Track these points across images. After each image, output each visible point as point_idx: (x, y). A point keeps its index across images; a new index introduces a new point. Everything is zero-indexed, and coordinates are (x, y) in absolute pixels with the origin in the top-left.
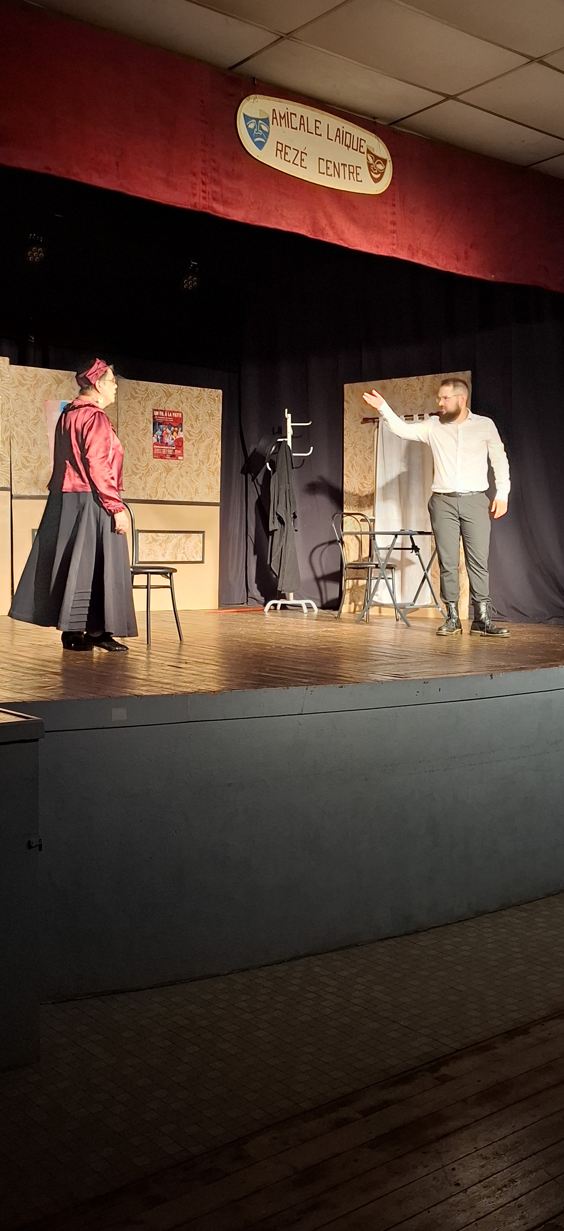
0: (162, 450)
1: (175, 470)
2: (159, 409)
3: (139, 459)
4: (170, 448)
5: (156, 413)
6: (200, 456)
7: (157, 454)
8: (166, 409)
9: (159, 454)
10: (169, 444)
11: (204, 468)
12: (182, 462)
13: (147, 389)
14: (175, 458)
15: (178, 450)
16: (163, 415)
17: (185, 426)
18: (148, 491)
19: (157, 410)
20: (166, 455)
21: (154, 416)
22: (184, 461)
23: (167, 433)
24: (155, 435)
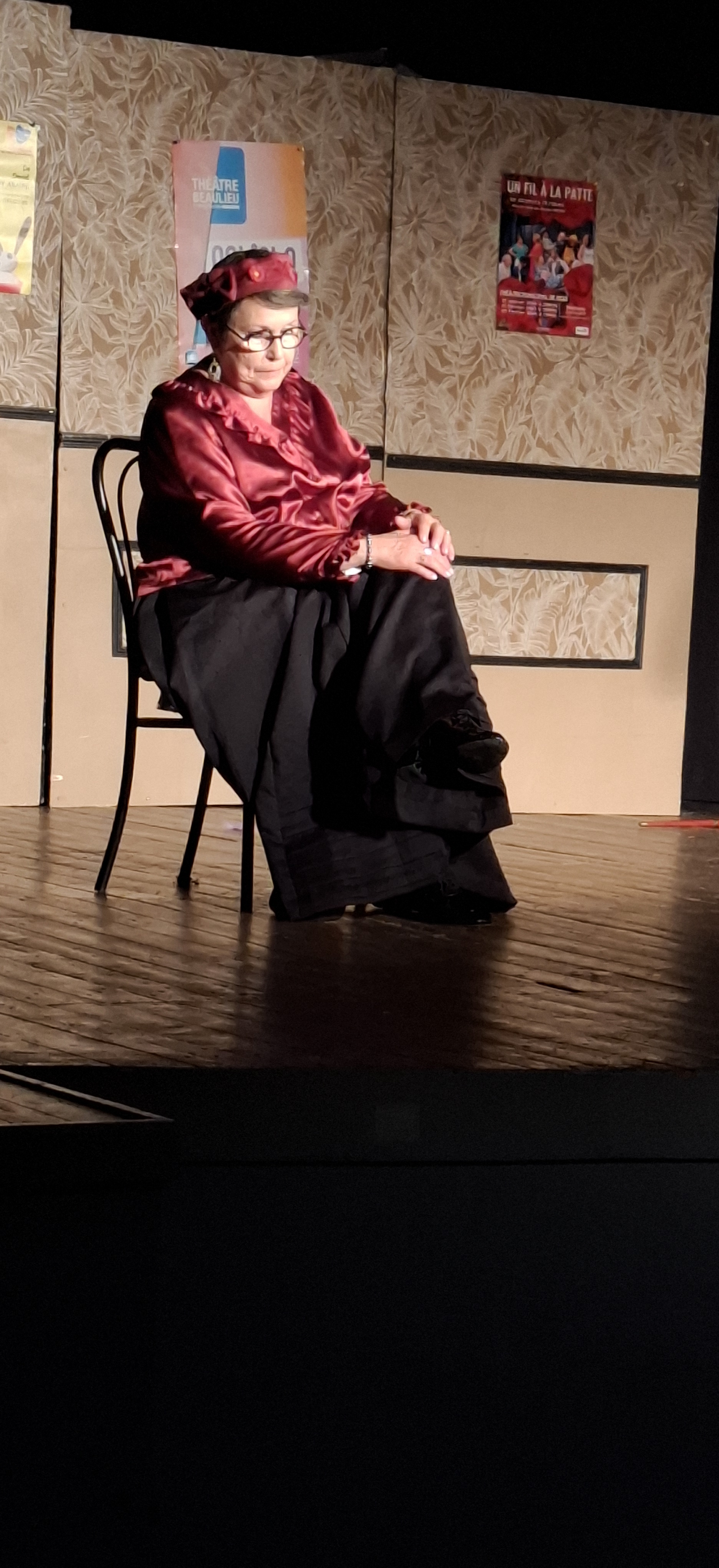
0: (525, 305)
1: (564, 369)
2: (522, 172)
3: (450, 332)
4: (552, 297)
5: (515, 187)
6: (644, 327)
7: (507, 317)
8: (547, 174)
9: (516, 316)
10: (548, 285)
11: (655, 366)
12: (584, 343)
13: (487, 111)
14: (565, 331)
15: (576, 305)
16: (535, 194)
17: (601, 232)
18: (475, 431)
19: (516, 178)
20: (537, 318)
21: (505, 196)
22: (593, 342)
23: (545, 253)
24: (507, 257)
